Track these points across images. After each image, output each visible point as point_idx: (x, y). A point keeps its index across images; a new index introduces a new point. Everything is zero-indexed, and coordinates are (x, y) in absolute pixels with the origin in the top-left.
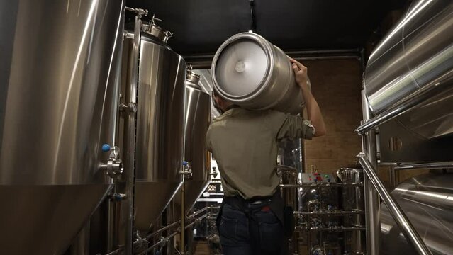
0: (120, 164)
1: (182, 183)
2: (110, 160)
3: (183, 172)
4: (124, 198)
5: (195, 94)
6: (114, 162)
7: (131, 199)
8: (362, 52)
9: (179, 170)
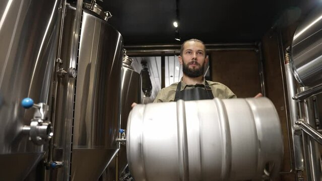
0: (49, 126)
1: (118, 150)
2: (34, 121)
3: (120, 139)
4: (60, 166)
5: (129, 73)
6: (40, 124)
7: (68, 167)
8: (259, 45)
9: (115, 138)
